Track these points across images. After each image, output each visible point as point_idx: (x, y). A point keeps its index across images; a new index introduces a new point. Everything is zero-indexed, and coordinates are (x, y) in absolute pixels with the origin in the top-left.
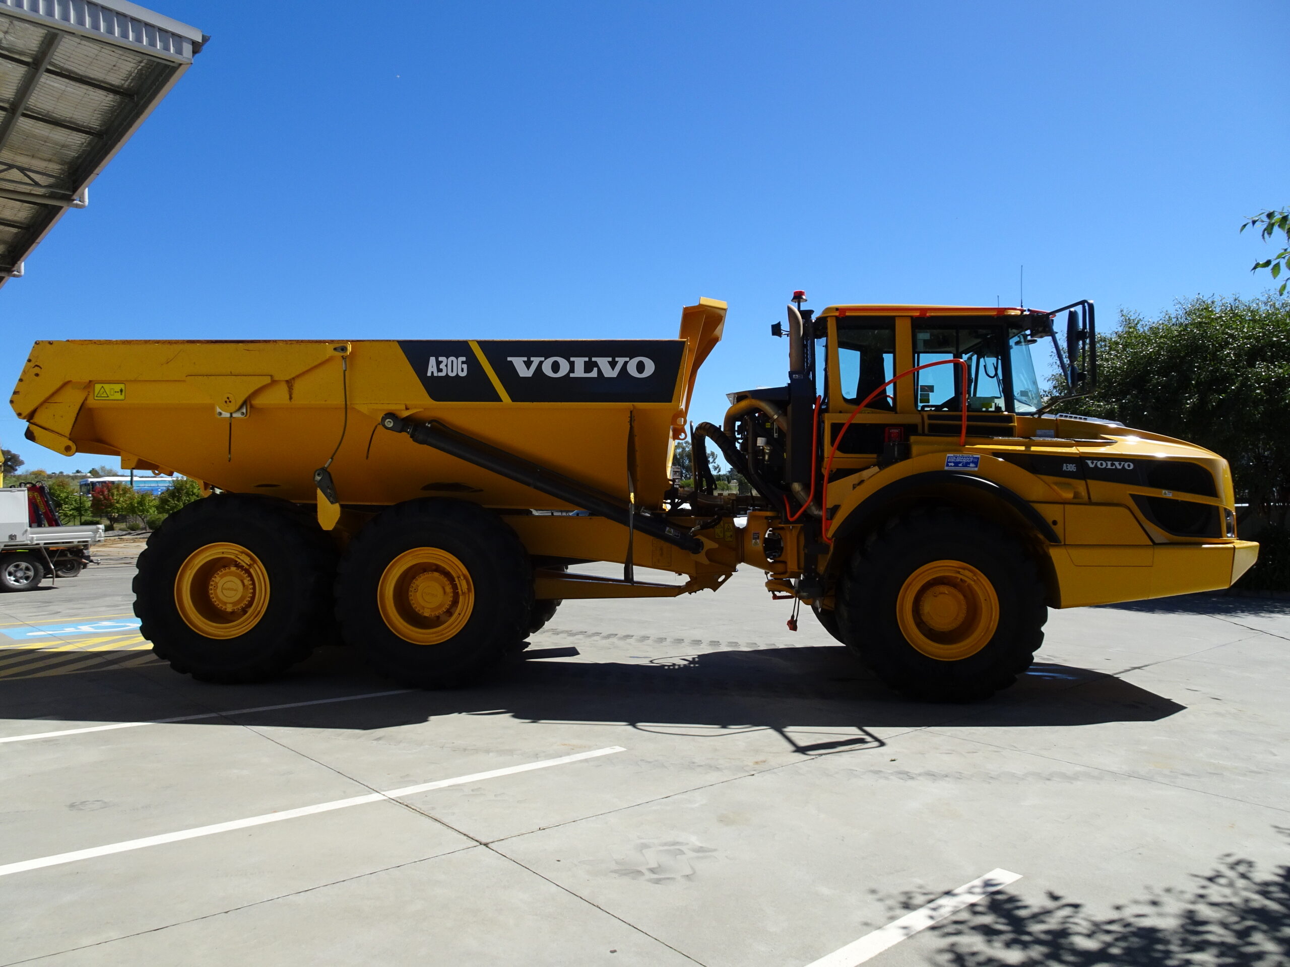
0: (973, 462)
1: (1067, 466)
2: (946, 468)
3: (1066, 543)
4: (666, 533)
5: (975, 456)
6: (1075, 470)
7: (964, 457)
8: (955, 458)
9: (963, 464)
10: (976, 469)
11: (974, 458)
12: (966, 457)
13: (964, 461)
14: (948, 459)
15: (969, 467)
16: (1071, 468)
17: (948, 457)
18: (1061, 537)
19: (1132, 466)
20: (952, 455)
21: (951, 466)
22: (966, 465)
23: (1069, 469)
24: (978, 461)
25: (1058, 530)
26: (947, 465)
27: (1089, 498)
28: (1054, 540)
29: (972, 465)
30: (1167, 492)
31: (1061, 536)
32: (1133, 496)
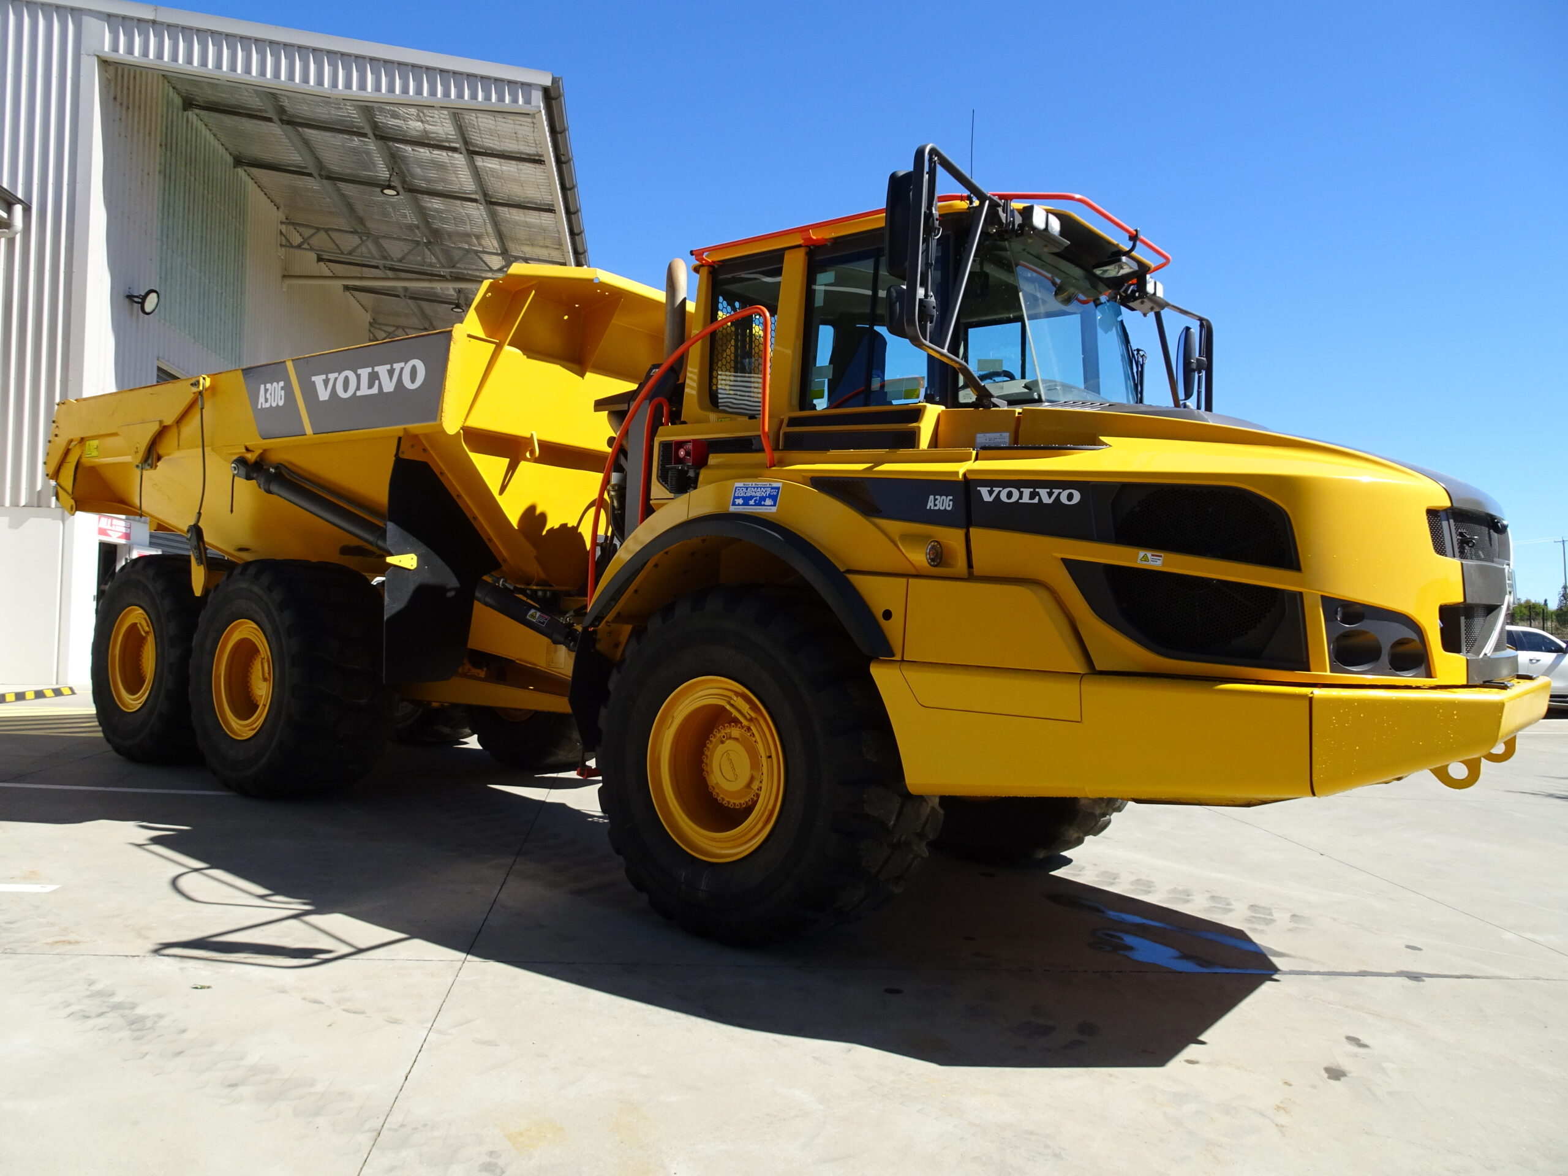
0: (770, 496)
1: (935, 500)
2: (732, 509)
3: (905, 659)
4: (528, 617)
5: (775, 485)
6: (949, 509)
7: (757, 488)
8: (745, 490)
9: (755, 500)
10: (774, 509)
11: (772, 488)
12: (761, 488)
13: (758, 494)
14: (735, 491)
15: (764, 505)
16: (943, 503)
17: (736, 488)
18: (896, 645)
19: (1077, 497)
20: (741, 484)
21: (739, 505)
22: (760, 502)
23: (940, 507)
24: (778, 493)
25: (892, 629)
26: (734, 504)
27: (970, 565)
28: (883, 650)
29: (768, 502)
30: (1149, 555)
31: (896, 642)
32: (1069, 564)
